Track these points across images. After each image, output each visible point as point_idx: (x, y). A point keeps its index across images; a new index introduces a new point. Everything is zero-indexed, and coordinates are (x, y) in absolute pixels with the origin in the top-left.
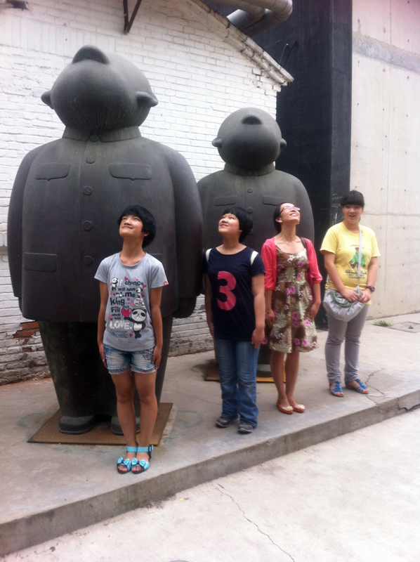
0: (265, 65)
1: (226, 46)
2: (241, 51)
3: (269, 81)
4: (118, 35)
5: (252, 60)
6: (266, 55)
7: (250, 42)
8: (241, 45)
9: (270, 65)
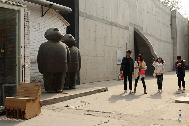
0: (65, 22)
1: (58, 18)
2: (60, 19)
3: (65, 25)
4: (41, 17)
5: (62, 21)
6: (65, 20)
7: (63, 18)
8: (61, 18)
9: (66, 22)
